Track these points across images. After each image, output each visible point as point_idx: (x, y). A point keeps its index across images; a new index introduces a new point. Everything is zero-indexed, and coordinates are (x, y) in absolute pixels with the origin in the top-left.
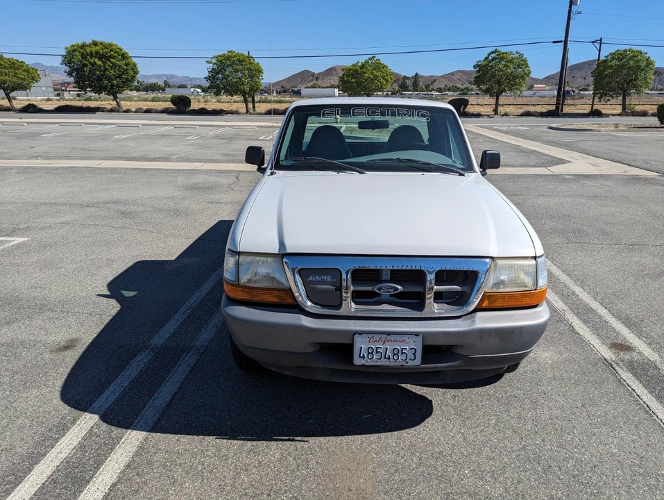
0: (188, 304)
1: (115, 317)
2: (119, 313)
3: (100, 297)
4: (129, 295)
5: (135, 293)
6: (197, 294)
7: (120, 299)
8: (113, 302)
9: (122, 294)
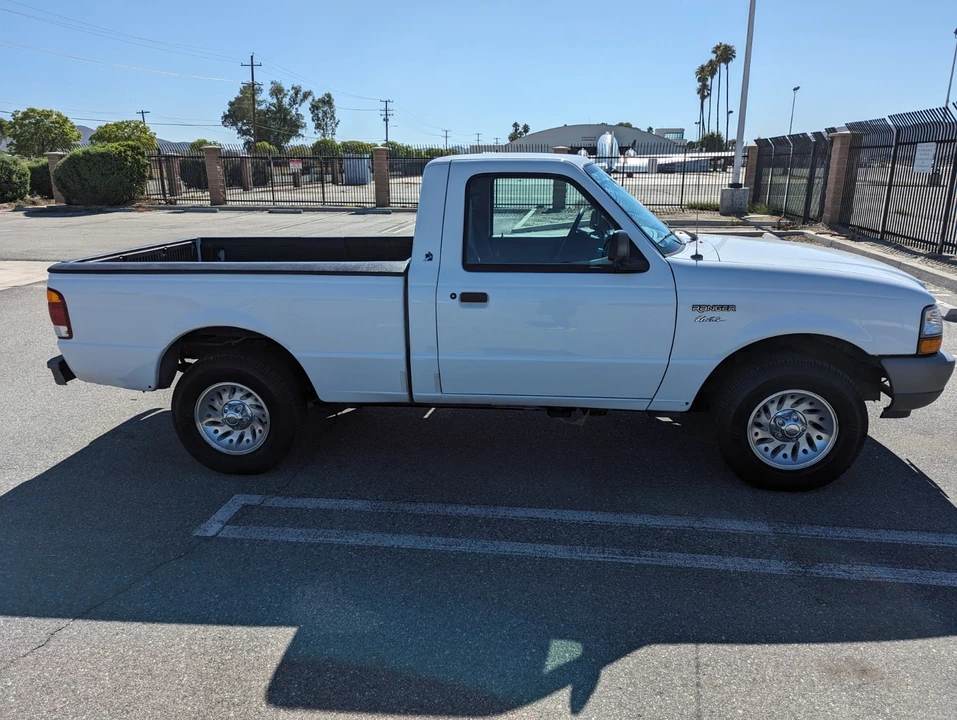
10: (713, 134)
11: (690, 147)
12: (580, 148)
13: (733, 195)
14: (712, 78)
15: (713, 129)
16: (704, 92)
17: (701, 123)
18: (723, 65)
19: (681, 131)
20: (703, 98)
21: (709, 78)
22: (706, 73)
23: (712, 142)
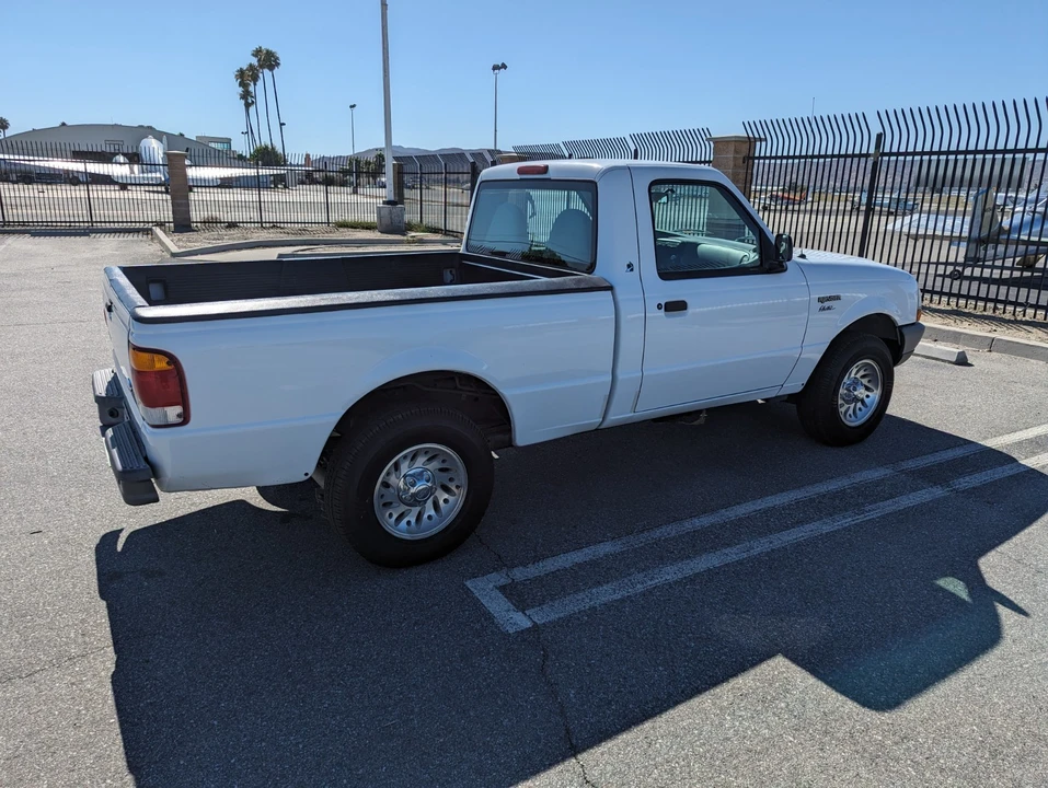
0: (861, 518)
1: (993, 547)
2: (983, 552)
3: (1021, 605)
4: (956, 582)
5: (942, 582)
6: (826, 529)
7: (976, 581)
8: (993, 580)
9: (970, 594)
10: (267, 147)
11: (240, 160)
12: (115, 154)
13: (391, 213)
14: (255, 84)
15: (265, 141)
16: (248, 99)
17: (249, 132)
18: (266, 71)
19: (228, 141)
20: (247, 106)
21: (252, 84)
22: (247, 77)
23: (267, 156)
